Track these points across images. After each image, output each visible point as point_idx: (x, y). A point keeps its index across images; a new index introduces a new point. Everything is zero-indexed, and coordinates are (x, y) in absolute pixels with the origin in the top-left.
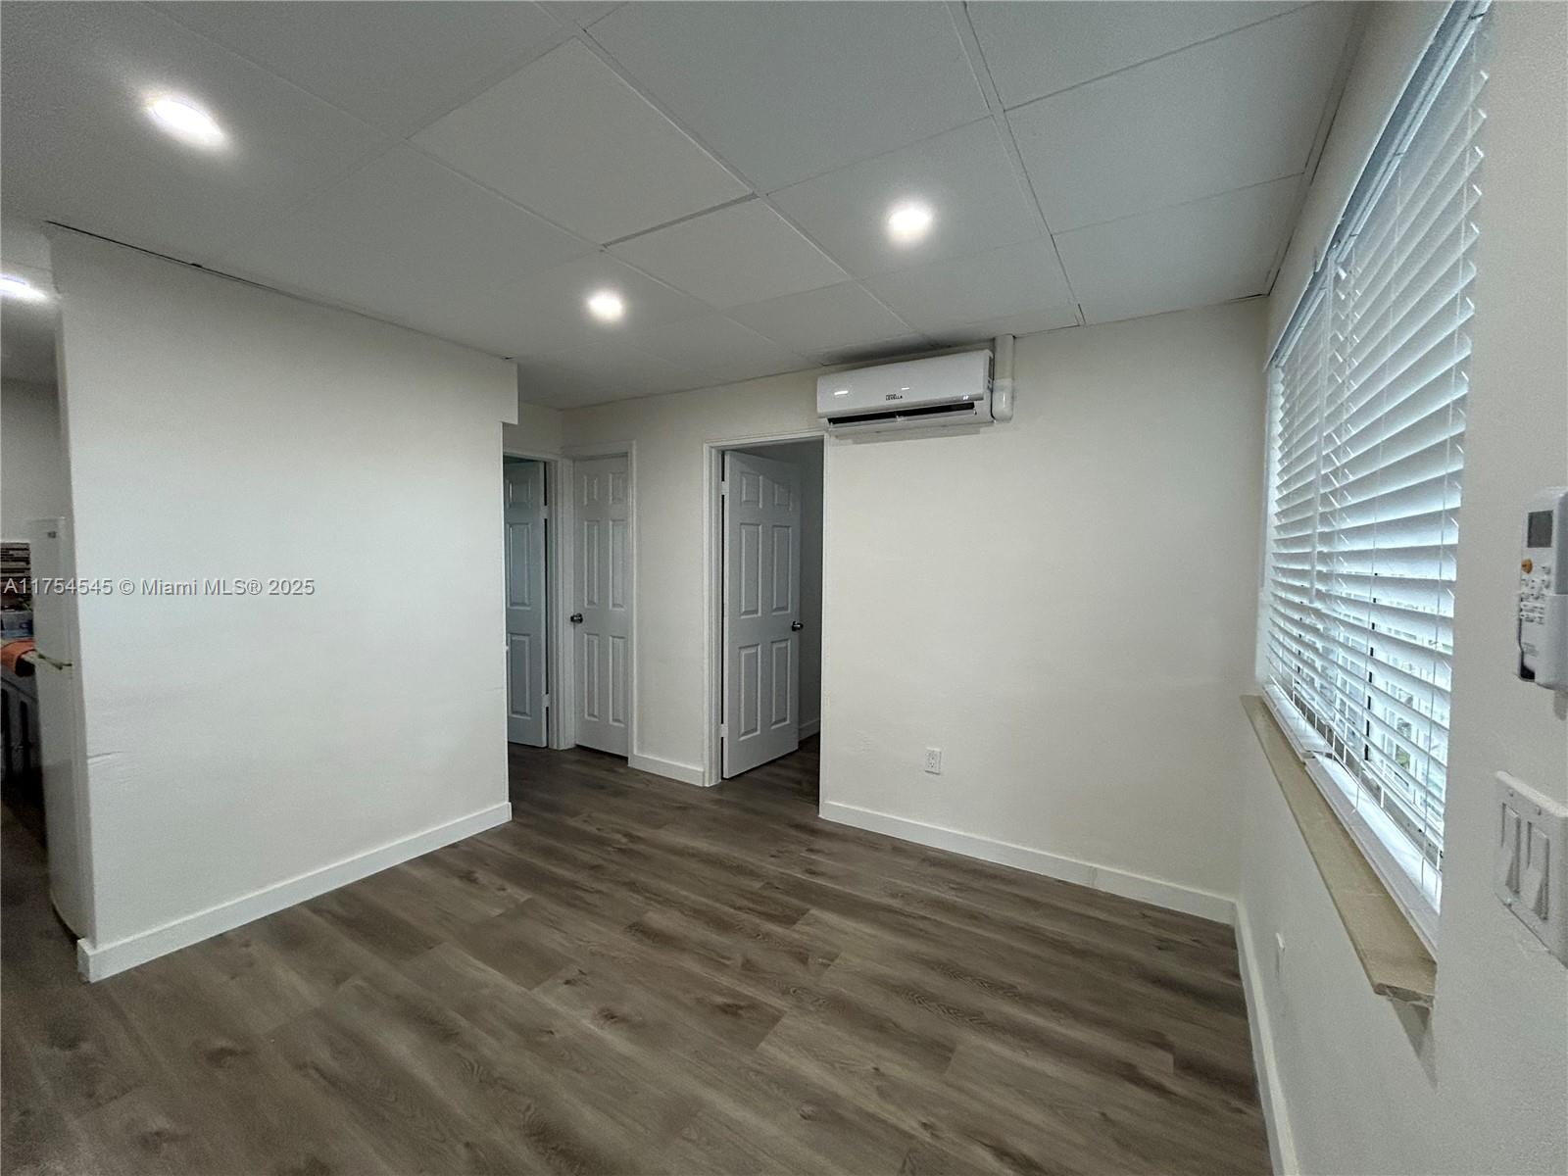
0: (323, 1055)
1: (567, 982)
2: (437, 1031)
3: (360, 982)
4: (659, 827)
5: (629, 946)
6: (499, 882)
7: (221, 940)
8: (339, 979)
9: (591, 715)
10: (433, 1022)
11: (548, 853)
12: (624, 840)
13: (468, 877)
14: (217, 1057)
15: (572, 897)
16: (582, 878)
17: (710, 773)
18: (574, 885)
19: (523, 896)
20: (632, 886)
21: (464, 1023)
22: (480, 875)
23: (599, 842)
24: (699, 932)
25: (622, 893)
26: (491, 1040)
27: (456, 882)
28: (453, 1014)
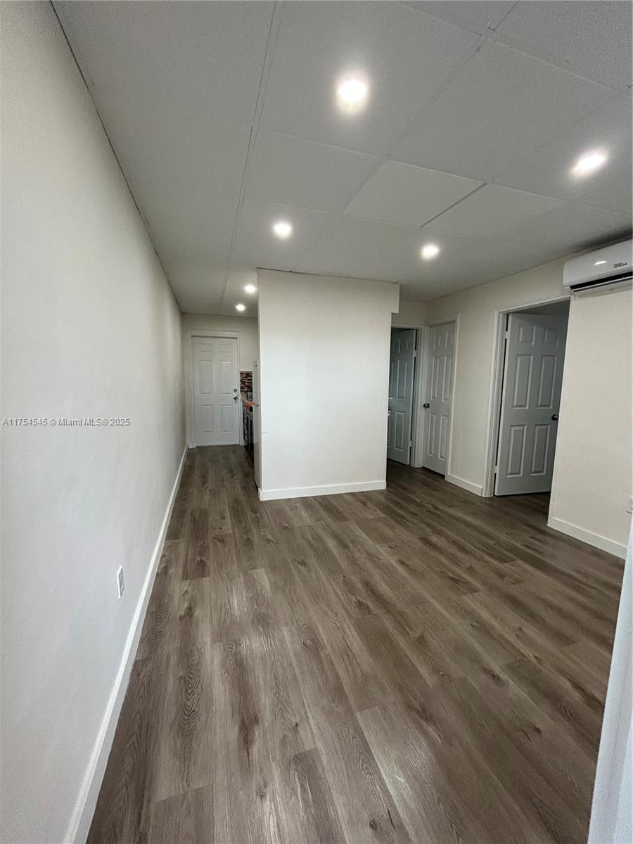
0: (310, 538)
1: (390, 547)
2: (343, 544)
3: (323, 522)
4: (450, 507)
5: (419, 544)
6: (375, 508)
7: (290, 499)
8: (318, 520)
9: (430, 453)
10: (342, 541)
11: (397, 504)
12: (432, 508)
13: (364, 503)
14: (285, 528)
15: (401, 521)
16: (408, 516)
17: (486, 490)
18: (403, 517)
19: (382, 515)
20: (428, 525)
21: (351, 545)
22: (369, 504)
23: (420, 505)
24: (453, 550)
25: (422, 525)
26: (358, 553)
27: (360, 504)
28: (347, 541)
